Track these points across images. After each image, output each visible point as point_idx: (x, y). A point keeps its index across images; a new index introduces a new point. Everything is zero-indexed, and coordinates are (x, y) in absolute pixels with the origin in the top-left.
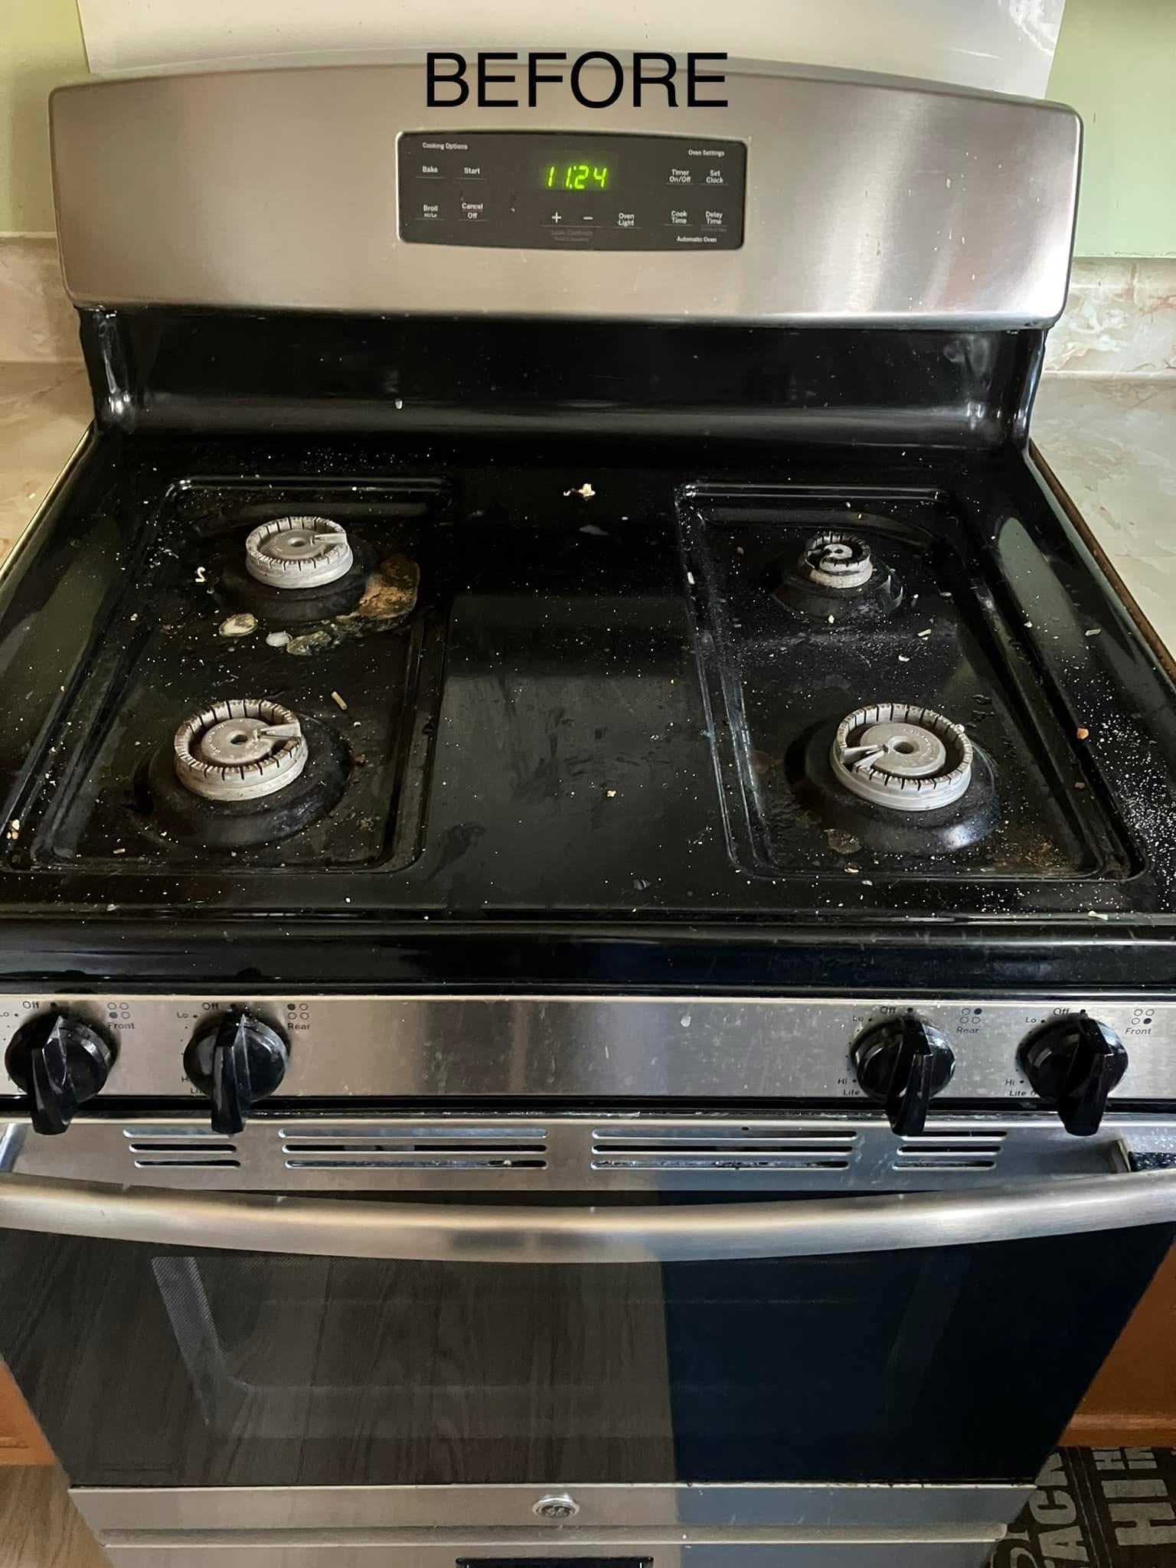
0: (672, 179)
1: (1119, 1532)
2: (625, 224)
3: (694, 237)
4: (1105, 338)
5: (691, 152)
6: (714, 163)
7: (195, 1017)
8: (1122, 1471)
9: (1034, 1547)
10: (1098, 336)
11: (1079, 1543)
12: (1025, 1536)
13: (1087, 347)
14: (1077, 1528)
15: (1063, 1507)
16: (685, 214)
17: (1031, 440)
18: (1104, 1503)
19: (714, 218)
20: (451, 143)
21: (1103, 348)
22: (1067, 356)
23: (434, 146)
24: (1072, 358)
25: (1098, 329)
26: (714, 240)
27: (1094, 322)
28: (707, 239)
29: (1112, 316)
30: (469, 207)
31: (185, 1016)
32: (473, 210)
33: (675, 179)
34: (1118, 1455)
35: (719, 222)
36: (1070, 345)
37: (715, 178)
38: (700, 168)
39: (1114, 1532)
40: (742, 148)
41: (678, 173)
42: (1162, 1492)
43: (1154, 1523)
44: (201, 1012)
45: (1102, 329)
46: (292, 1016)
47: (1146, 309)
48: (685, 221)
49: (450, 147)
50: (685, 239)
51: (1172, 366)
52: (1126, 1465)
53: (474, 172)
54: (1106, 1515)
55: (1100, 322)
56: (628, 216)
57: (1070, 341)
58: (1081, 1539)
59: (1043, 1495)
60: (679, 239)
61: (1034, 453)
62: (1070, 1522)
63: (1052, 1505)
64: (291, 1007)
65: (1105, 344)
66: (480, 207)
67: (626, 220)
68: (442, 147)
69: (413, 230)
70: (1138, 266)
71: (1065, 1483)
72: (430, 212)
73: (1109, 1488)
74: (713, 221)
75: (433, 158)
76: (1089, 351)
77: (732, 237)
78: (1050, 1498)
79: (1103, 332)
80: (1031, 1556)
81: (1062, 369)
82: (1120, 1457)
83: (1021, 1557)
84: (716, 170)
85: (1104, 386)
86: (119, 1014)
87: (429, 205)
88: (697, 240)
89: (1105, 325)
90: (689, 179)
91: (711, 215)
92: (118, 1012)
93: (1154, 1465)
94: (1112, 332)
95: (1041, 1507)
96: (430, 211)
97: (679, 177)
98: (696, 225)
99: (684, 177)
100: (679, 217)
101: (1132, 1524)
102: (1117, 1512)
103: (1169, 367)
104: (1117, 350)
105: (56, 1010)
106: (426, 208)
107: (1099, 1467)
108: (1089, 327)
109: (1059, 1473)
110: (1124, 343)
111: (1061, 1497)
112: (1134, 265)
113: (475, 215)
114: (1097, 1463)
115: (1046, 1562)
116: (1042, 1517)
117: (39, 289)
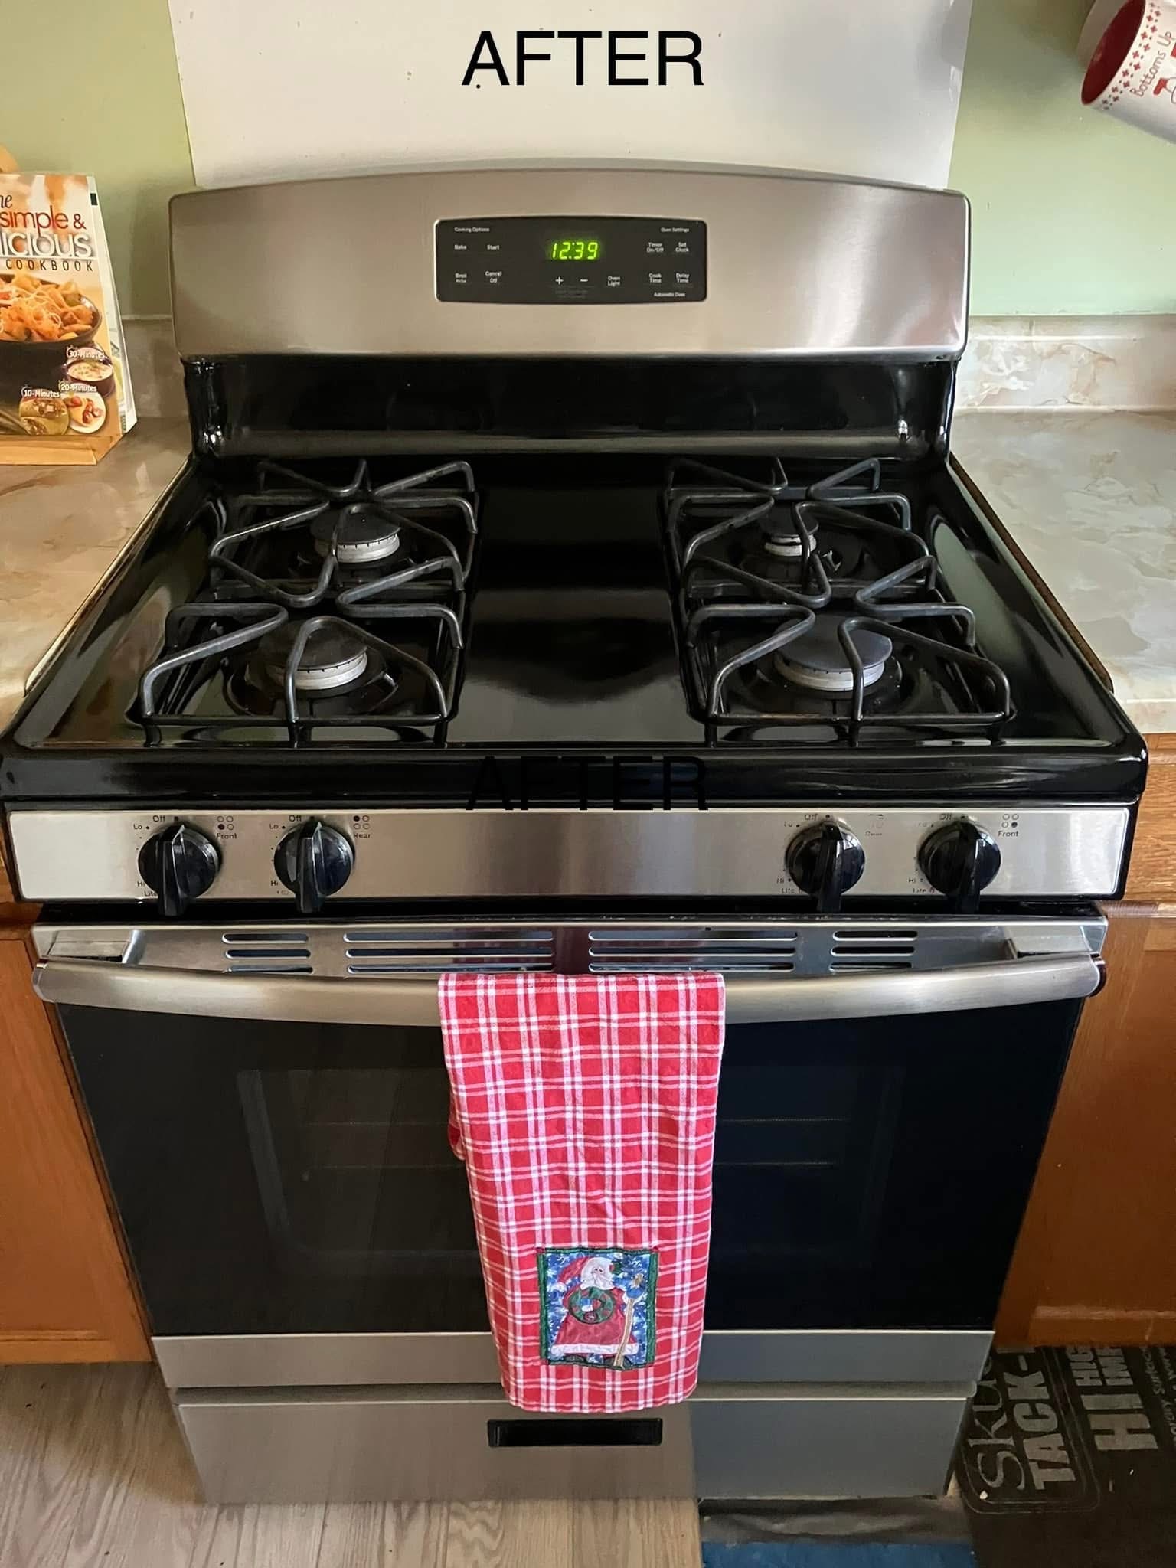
0: (649, 250)
1: (1098, 1439)
2: (613, 284)
3: (668, 292)
4: (1014, 379)
5: (664, 230)
6: (682, 237)
7: (284, 827)
8: (1099, 1387)
9: (1019, 1451)
10: (1008, 378)
11: (1060, 1448)
12: (1010, 1441)
13: (1000, 387)
14: (1059, 1435)
15: (1045, 1417)
16: (659, 276)
17: (951, 454)
18: (1083, 1413)
19: (682, 278)
20: (477, 227)
21: (1014, 387)
22: (984, 394)
23: (463, 230)
24: (988, 395)
25: (1007, 372)
26: (683, 295)
27: (1003, 366)
28: (678, 295)
29: (1017, 361)
30: (491, 274)
31: (276, 827)
32: (494, 277)
33: (651, 250)
34: (1097, 1373)
35: (687, 281)
36: (986, 385)
37: (682, 248)
38: (670, 241)
39: (1093, 1438)
40: (703, 226)
41: (654, 245)
42: (1137, 1405)
43: (1130, 1431)
44: (288, 824)
45: (1011, 371)
46: (357, 826)
47: (1045, 355)
48: (660, 281)
49: (476, 230)
50: (659, 295)
51: (1071, 401)
52: (1104, 1382)
53: (494, 248)
54: (1086, 1424)
55: (1009, 367)
56: (615, 278)
57: (986, 382)
58: (1063, 1444)
59: (1027, 1406)
60: (655, 295)
61: (953, 460)
62: (1052, 1430)
63: (1035, 1415)
64: (357, 818)
65: (1014, 384)
66: (499, 274)
67: (614, 282)
68: (470, 230)
69: (448, 292)
70: (1034, 323)
71: (1047, 1397)
72: (460, 279)
73: (1089, 1402)
74: (682, 281)
75: (462, 239)
76: (1002, 390)
77: (697, 292)
78: (1034, 1410)
79: (1012, 374)
80: (1016, 1459)
81: (981, 405)
82: (1098, 1375)
83: (1006, 1459)
84: (683, 242)
85: (1018, 416)
86: (226, 826)
87: (460, 273)
88: (670, 295)
89: (1014, 368)
90: (662, 249)
91: (680, 276)
92: (225, 824)
93: (1130, 1382)
94: (1018, 374)
95: (1025, 1417)
96: (461, 277)
97: (654, 248)
98: (669, 284)
99: (659, 248)
100: (655, 278)
101: (1110, 1432)
102: (1096, 1422)
103: (1069, 402)
104: (1025, 389)
105: (178, 822)
106: (457, 275)
107: (1079, 1383)
108: (1002, 371)
109: (1042, 1388)
110: (1031, 384)
111: (1044, 1409)
112: (1031, 322)
113: (495, 280)
114: (1077, 1381)
115: (1031, 1464)
116: (1026, 1426)
117: (150, 358)
